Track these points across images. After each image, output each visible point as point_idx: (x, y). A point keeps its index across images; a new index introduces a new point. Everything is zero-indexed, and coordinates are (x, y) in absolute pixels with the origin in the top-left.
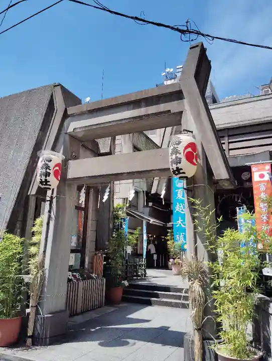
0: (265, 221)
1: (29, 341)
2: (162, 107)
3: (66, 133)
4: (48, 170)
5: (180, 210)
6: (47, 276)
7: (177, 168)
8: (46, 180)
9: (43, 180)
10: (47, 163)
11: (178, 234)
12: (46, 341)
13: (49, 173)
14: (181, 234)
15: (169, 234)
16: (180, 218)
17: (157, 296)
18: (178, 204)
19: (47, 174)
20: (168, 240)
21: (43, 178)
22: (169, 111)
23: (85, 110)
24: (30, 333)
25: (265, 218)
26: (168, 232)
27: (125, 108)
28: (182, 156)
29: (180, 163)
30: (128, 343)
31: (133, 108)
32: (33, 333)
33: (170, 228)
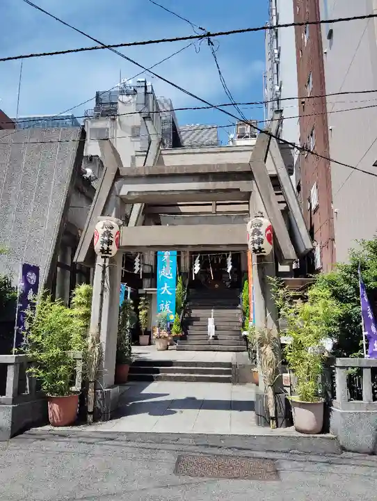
1: (90, 418)
2: (231, 184)
3: (117, 196)
4: (111, 239)
6: (104, 350)
7: (260, 248)
8: (108, 248)
9: (106, 249)
10: (109, 230)
11: (162, 303)
12: (108, 416)
13: (112, 241)
14: (167, 302)
15: (141, 303)
17: (158, 371)
19: (110, 243)
20: (140, 310)
21: (105, 246)
22: (238, 190)
23: (143, 173)
24: (90, 409)
26: (140, 300)
27: (197, 178)
28: (264, 237)
29: (262, 243)
30: (176, 412)
31: (200, 181)
32: (94, 409)
33: (142, 295)
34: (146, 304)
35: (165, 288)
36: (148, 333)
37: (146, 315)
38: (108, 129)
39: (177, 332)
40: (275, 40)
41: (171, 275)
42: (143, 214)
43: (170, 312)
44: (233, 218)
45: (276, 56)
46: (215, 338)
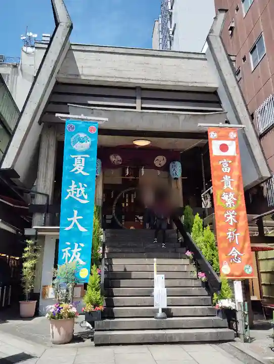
0: (231, 223)
5: (78, 195)
11: (67, 246)
14: (76, 245)
15: (26, 249)
16: (76, 212)
18: (73, 182)
20: (25, 260)
25: (231, 218)
26: (26, 245)
33: (29, 237)
34: (35, 251)
35: (75, 219)
36: (35, 296)
37: (34, 268)
38: (8, 75)
39: (96, 305)
40: (169, 21)
41: (86, 197)
42: (40, 123)
43: (82, 262)
44: (182, 118)
45: (171, 33)
46: (168, 313)
